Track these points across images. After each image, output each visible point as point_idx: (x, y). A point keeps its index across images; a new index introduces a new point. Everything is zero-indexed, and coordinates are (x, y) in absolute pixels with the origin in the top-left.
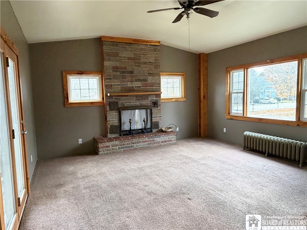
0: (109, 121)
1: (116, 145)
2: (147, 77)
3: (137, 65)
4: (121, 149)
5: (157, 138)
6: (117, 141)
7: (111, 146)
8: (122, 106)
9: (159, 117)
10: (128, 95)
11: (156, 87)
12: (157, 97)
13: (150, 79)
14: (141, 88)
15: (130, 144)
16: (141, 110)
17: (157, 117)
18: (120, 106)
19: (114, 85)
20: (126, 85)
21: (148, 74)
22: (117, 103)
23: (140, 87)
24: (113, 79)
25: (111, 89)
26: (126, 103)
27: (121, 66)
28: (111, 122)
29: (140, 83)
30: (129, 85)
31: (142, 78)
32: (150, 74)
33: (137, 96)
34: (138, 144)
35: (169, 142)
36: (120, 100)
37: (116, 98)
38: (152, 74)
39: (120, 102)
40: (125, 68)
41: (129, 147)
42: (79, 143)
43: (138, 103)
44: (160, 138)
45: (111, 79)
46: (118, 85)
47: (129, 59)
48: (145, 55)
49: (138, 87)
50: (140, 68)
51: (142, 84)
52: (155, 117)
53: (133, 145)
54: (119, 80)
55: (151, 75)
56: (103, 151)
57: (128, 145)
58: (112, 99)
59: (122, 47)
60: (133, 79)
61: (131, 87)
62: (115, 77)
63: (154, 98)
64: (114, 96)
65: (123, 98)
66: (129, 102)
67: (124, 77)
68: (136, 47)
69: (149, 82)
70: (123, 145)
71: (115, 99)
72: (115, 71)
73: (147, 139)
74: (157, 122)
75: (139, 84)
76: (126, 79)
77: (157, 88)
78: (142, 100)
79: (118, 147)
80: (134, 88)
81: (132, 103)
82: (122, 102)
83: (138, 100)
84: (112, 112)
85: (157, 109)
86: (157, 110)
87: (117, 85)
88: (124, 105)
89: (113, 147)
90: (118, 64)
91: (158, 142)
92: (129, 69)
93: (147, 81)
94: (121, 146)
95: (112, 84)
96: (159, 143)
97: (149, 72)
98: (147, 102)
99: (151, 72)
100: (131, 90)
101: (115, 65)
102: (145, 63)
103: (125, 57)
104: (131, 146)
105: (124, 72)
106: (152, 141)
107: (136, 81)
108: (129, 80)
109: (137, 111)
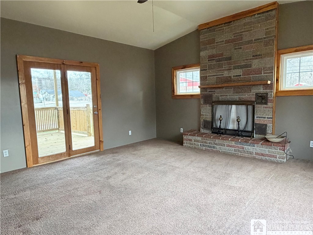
0: (202, 115)
1: (198, 141)
2: (250, 62)
3: (237, 47)
4: (202, 146)
5: (249, 146)
6: (199, 137)
7: (193, 141)
8: (217, 100)
9: (267, 118)
10: (223, 87)
11: (266, 73)
12: (266, 89)
13: (256, 64)
14: (242, 77)
15: (212, 144)
16: (240, 107)
17: (265, 118)
18: (214, 99)
19: (209, 76)
20: (222, 75)
21: (253, 56)
22: (211, 96)
23: (241, 75)
24: (208, 69)
25: (206, 81)
26: (221, 96)
27: (218, 53)
28: (204, 116)
29: (241, 70)
30: (226, 74)
31: (244, 64)
32: (256, 56)
33: (234, 87)
34: (221, 147)
35: (270, 158)
36: (214, 93)
37: (211, 90)
38: (259, 55)
39: (214, 95)
40: (222, 55)
41: (211, 147)
42: (181, 132)
43: (236, 97)
44: (253, 147)
45: (206, 70)
46: (214, 76)
47: (228, 42)
48: (250, 30)
49: (237, 76)
50: (240, 51)
51: (243, 71)
52: (261, 117)
53: (216, 146)
54: (214, 70)
55: (258, 57)
56: (187, 144)
57: (210, 144)
58: (207, 92)
59: (220, 30)
60: (231, 67)
61: (228, 76)
62: (211, 68)
63: (262, 90)
64: (209, 88)
65: (218, 90)
66: (224, 96)
67: (220, 66)
68: (237, 24)
69: (254, 67)
70: (205, 142)
71: (209, 92)
72: (211, 60)
73: (233, 143)
74: (263, 125)
75: (239, 72)
76: (223, 68)
77: (266, 76)
78: (243, 93)
79: (199, 143)
80: (232, 77)
81: (228, 97)
82: (217, 95)
83: (237, 93)
84: (206, 106)
85: (265, 106)
86: (266, 108)
87: (212, 76)
88: (218, 98)
89: (195, 142)
90: (214, 52)
91: (250, 152)
92: (226, 54)
93: (251, 67)
94: (203, 143)
95: (207, 75)
96: (251, 154)
97: (254, 54)
98: (250, 96)
99: (258, 53)
100: (228, 80)
101: (211, 54)
102: (250, 42)
103: (223, 41)
104: (213, 146)
105: (219, 60)
106: (241, 148)
107: (235, 68)
108: (226, 69)
109: (234, 107)
